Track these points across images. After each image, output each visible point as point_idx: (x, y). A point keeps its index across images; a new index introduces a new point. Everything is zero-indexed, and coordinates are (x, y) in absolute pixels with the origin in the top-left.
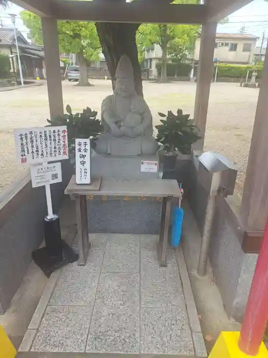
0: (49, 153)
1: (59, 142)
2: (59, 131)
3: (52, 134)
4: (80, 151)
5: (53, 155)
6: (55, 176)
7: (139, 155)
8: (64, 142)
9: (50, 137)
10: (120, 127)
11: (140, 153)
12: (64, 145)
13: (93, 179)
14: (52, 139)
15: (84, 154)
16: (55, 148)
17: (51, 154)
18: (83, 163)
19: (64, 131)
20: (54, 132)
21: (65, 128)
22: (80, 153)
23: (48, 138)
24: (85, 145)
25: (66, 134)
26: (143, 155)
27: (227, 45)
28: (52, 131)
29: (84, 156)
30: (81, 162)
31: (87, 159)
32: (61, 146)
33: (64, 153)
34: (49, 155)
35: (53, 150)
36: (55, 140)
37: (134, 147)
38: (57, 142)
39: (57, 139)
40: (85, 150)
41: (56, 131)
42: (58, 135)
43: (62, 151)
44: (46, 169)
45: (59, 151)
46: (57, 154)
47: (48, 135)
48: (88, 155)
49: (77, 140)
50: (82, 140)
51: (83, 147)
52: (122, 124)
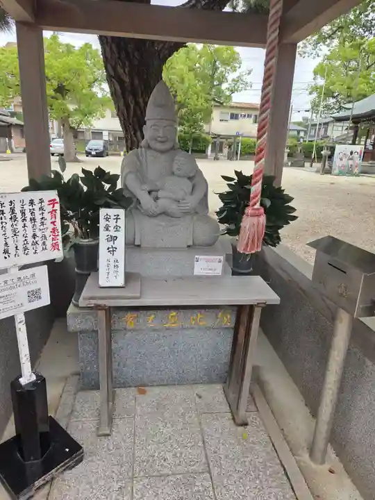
0: (21, 247)
1: (42, 224)
2: (41, 201)
3: (27, 207)
4: (107, 230)
5: (31, 251)
6: (35, 295)
7: (189, 246)
8: (53, 223)
9: (23, 213)
10: (156, 199)
11: (191, 243)
12: (54, 230)
13: (128, 277)
14: (28, 219)
15: (114, 234)
16: (34, 236)
17: (26, 249)
18: (112, 250)
19: (52, 202)
20: (32, 202)
21: (53, 194)
22: (107, 233)
23: (19, 215)
24: (117, 219)
25: (57, 207)
26: (195, 247)
27: (249, 116)
28: (27, 202)
29: (114, 239)
30: (108, 249)
31: (120, 243)
32: (48, 233)
33: (55, 246)
34: (21, 251)
35: (30, 240)
36: (33, 220)
37: (182, 232)
38: (38, 223)
39: (38, 217)
40: (117, 228)
41: (36, 201)
42: (41, 209)
43: (49, 243)
44: (15, 281)
45: (44, 243)
46: (40, 248)
47: (17, 211)
48: (121, 236)
49: (103, 212)
50: (112, 212)
51: (112, 223)
52: (160, 194)
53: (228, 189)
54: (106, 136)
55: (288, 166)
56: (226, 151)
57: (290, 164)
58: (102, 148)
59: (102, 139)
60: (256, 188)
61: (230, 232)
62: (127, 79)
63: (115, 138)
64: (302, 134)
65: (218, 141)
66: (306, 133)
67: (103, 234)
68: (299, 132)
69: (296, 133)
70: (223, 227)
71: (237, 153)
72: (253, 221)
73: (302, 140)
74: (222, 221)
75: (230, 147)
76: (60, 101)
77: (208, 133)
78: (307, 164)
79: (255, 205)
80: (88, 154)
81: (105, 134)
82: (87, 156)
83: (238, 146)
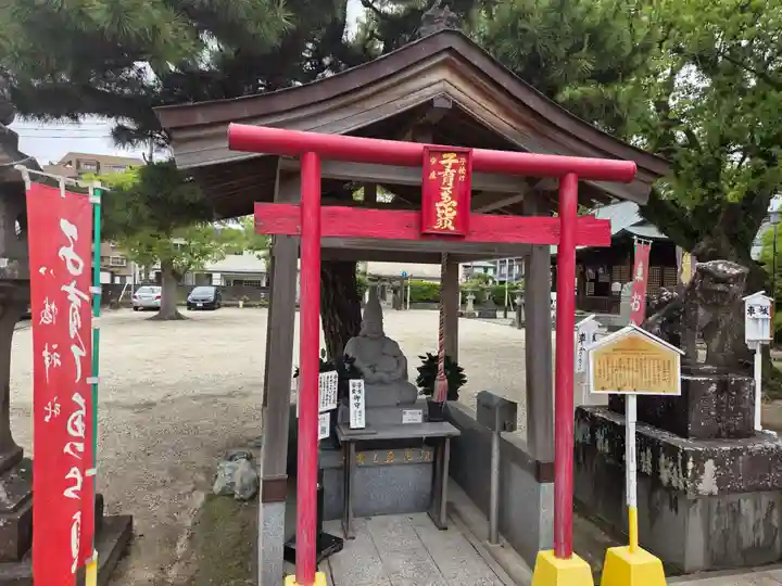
1: (331, 389)
2: (331, 377)
7: (398, 404)
10: (375, 371)
11: (399, 402)
12: (334, 392)
13: (367, 424)
15: (359, 395)
17: (323, 403)
18: (357, 405)
19: (335, 376)
20: (328, 378)
22: (354, 394)
24: (360, 386)
25: (337, 379)
26: (402, 404)
29: (358, 398)
30: (355, 404)
31: (362, 401)
35: (325, 398)
37: (393, 395)
40: (360, 391)
43: (332, 399)
48: (362, 396)
49: (351, 381)
50: (357, 381)
51: (357, 389)
52: (377, 369)
53: (423, 364)
54: (217, 280)
55: (475, 317)
56: (390, 296)
57: (477, 314)
58: (212, 299)
59: (210, 284)
60: (441, 365)
61: (426, 392)
62: (330, 277)
63: (228, 282)
64: (490, 272)
65: (379, 284)
66: (495, 270)
67: (352, 396)
68: (486, 269)
69: (482, 271)
70: (420, 389)
71: (406, 300)
72: (441, 383)
73: (491, 282)
74: (420, 386)
75: (395, 292)
76: (162, 240)
77: (365, 274)
78: (500, 314)
79: (441, 375)
80: (191, 306)
81: (216, 276)
82: (189, 309)
83: (406, 290)
